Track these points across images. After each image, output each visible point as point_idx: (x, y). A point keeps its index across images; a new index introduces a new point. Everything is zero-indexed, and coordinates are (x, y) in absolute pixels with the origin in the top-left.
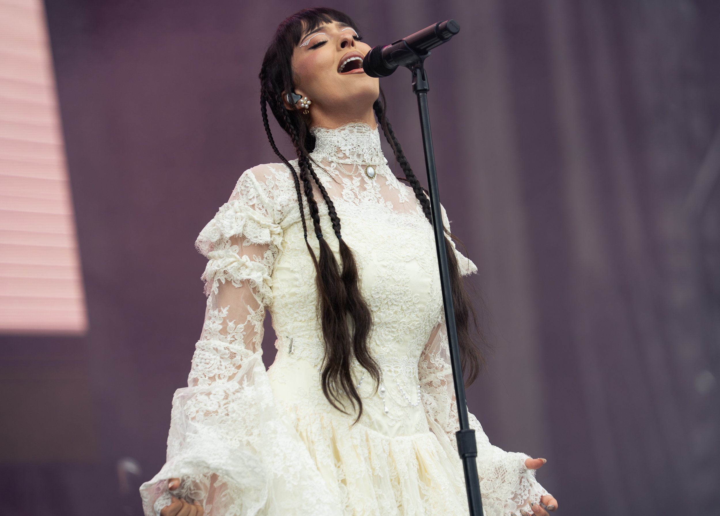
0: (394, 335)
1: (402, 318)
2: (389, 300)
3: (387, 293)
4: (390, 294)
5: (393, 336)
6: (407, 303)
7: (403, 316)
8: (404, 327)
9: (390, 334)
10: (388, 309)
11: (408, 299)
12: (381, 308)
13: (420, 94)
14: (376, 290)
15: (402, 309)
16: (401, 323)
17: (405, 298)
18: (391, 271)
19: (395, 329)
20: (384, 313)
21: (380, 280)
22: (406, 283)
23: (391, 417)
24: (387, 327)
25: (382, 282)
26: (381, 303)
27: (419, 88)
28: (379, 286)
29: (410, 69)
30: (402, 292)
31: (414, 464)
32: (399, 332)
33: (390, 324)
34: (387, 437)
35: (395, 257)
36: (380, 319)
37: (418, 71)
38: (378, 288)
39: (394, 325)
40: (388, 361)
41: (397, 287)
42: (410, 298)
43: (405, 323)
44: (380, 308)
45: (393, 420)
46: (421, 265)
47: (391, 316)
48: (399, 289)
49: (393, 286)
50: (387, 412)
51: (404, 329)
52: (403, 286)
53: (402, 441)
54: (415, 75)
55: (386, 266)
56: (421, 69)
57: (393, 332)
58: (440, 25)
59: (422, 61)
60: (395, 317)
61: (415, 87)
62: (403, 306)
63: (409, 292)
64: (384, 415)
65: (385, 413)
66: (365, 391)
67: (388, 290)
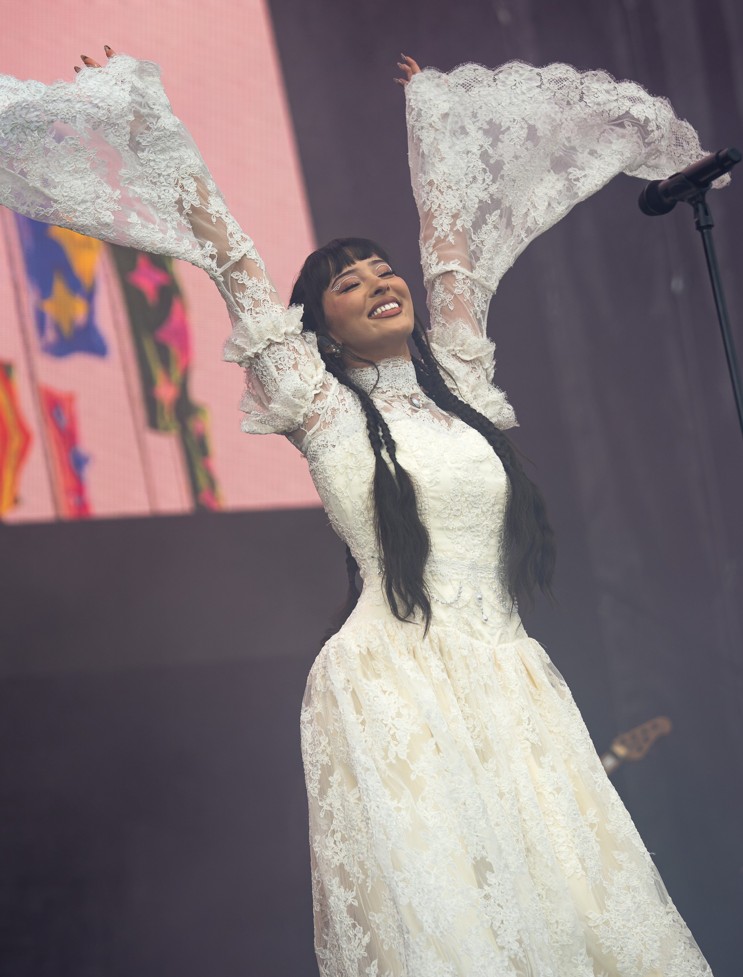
0: (481, 539)
1: (484, 520)
2: (469, 502)
3: (466, 496)
4: (469, 497)
5: (479, 541)
6: (486, 505)
7: (485, 518)
8: (488, 530)
9: (477, 538)
10: (470, 512)
11: (486, 500)
12: (463, 512)
13: (705, 231)
14: (454, 492)
15: (483, 512)
16: (484, 526)
17: (484, 500)
18: (466, 473)
19: (480, 532)
20: (466, 516)
21: (458, 482)
22: (482, 484)
23: (492, 625)
24: (472, 532)
25: (460, 485)
26: (462, 506)
27: (703, 224)
28: (456, 489)
29: (691, 204)
30: (480, 494)
31: (522, 671)
32: (484, 535)
33: (474, 528)
34: (491, 646)
35: (468, 458)
36: (464, 523)
37: (700, 206)
38: (457, 491)
39: (479, 529)
40: (481, 567)
41: (474, 488)
42: (488, 499)
43: (488, 526)
44: (461, 512)
45: (493, 628)
46: (494, 464)
47: (474, 519)
48: (477, 491)
49: (471, 487)
50: (486, 620)
51: (488, 532)
52: (480, 487)
53: (505, 649)
54: (697, 210)
55: (460, 468)
56: (703, 202)
57: (478, 536)
58: (720, 154)
59: (703, 194)
60: (478, 520)
61: (698, 223)
62: (483, 508)
63: (486, 493)
64: (484, 623)
65: (485, 621)
66: (463, 600)
67: (466, 492)
